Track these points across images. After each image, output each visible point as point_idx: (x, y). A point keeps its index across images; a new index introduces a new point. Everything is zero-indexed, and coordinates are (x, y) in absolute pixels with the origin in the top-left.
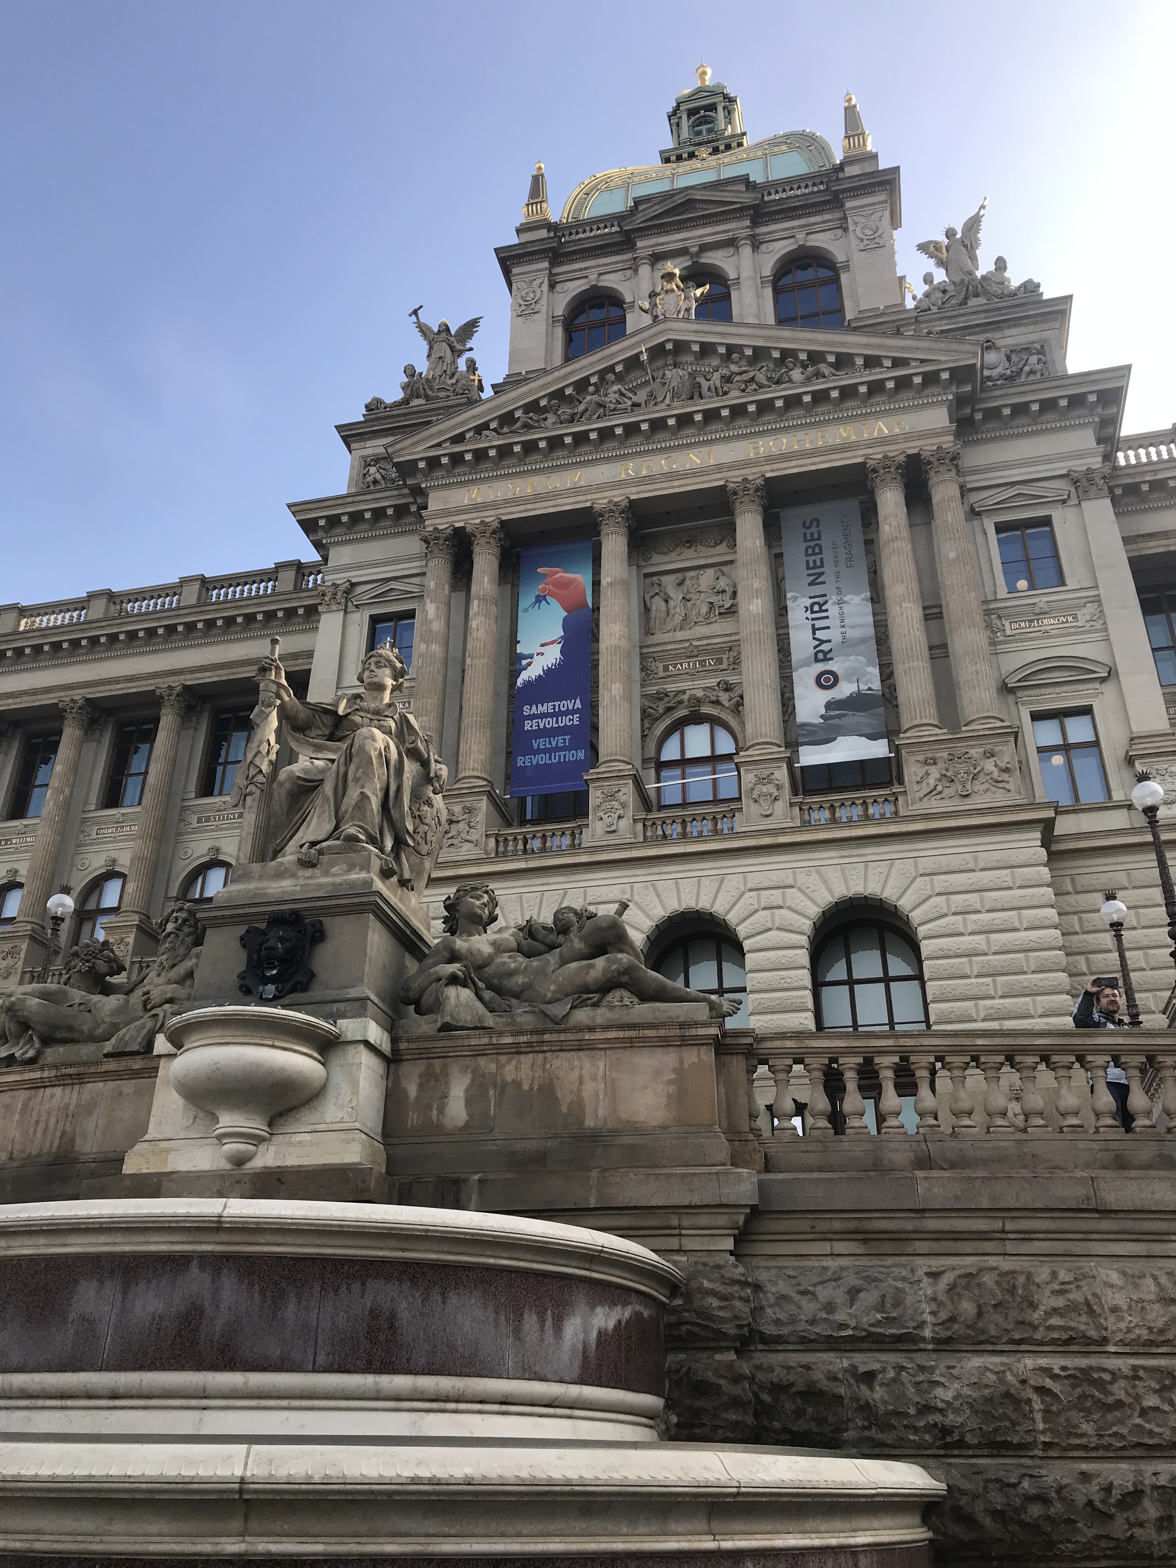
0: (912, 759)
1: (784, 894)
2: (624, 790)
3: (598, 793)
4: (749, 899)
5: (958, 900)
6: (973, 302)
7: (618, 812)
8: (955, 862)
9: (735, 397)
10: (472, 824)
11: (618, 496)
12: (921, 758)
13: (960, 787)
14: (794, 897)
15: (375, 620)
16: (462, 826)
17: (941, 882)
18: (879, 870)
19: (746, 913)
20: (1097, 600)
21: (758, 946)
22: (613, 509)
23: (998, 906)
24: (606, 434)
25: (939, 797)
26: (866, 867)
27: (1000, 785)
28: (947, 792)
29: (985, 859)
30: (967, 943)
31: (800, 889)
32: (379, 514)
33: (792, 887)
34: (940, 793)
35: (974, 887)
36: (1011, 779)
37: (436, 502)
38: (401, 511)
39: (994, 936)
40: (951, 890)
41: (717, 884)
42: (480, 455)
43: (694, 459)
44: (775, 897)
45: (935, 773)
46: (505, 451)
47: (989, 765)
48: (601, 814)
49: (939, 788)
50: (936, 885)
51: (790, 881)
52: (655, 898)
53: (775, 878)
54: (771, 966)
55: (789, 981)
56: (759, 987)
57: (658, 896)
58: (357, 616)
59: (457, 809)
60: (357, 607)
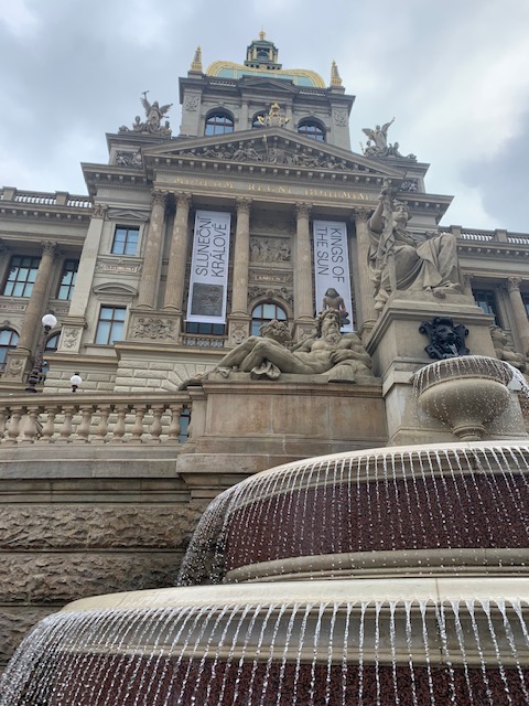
2: (245, 326)
3: (233, 326)
6: (390, 156)
7: (242, 335)
9: (303, 168)
10: (172, 329)
11: (248, 197)
15: (118, 227)
16: (167, 329)
22: (245, 202)
24: (246, 169)
32: (127, 178)
37: (159, 179)
38: (138, 180)
42: (186, 163)
43: (282, 190)
46: (198, 164)
48: (234, 335)
58: (109, 223)
59: (165, 321)
60: (110, 219)
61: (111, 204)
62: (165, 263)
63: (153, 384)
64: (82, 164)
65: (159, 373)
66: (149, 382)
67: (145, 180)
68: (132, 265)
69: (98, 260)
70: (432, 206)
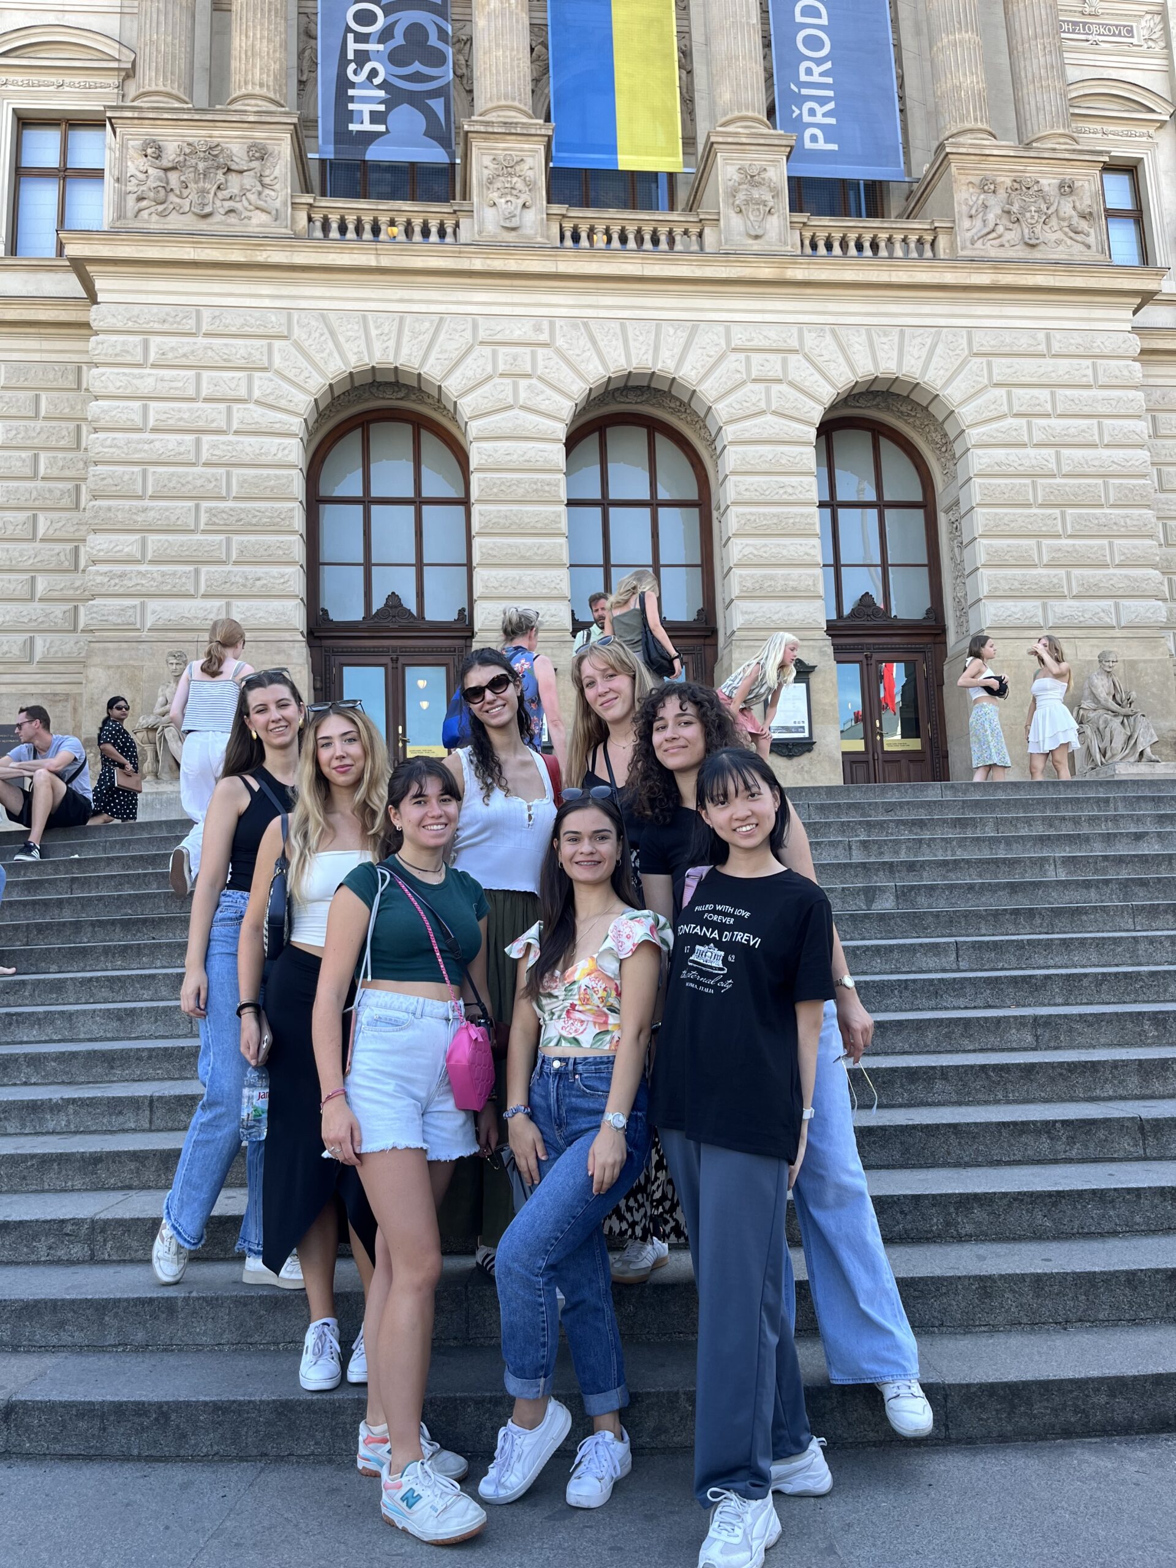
0: (964, 179)
1: (785, 362)
2: (529, 162)
3: (487, 160)
4: (735, 361)
5: (1023, 397)
7: (524, 197)
8: (1022, 341)
10: (267, 180)
12: (976, 180)
13: (1026, 231)
14: (798, 367)
16: (248, 180)
17: (1001, 368)
18: (919, 340)
19: (730, 385)
21: (747, 436)
23: (1075, 409)
25: (996, 242)
26: (902, 334)
27: (1078, 238)
28: (1009, 236)
29: (1059, 342)
30: (1032, 457)
31: (807, 357)
33: (796, 351)
34: (1000, 236)
35: (1044, 380)
36: (1092, 231)
39: (1065, 452)
40: (1015, 381)
41: (685, 335)
44: (773, 365)
45: (994, 205)
47: (1065, 206)
48: (495, 195)
49: (1000, 229)
50: (995, 371)
51: (794, 343)
52: (589, 345)
53: (773, 334)
54: (765, 467)
55: (790, 490)
56: (747, 496)
57: (594, 342)
59: (236, 150)
65: (238, 348)
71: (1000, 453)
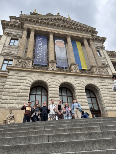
0: (94, 69)
2: (55, 64)
3: (51, 64)
4: (76, 82)
5: (105, 87)
7: (54, 67)
8: (103, 82)
9: (68, 25)
10: (29, 64)
11: (53, 31)
13: (101, 73)
14: (82, 83)
16: (27, 64)
17: (102, 84)
18: (93, 81)
20: (106, 59)
22: (52, 33)
24: (52, 24)
26: (91, 80)
27: (105, 73)
28: (99, 73)
29: (107, 82)
30: (107, 92)
33: (82, 81)
35: (106, 85)
37: (25, 25)
39: (110, 92)
41: (70, 79)
44: (79, 82)
45: (98, 71)
46: (37, 21)
47: (104, 71)
48: (51, 67)
53: (79, 80)
56: (79, 95)
57: (62, 79)
58: (9, 37)
59: (27, 62)
60: (9, 36)
61: (10, 32)
62: (27, 48)
63: (22, 82)
64: (1, 20)
65: (24, 78)
66: (20, 81)
67: (21, 26)
68: (16, 48)
69: (4, 46)
70: (101, 40)
71: (104, 92)
